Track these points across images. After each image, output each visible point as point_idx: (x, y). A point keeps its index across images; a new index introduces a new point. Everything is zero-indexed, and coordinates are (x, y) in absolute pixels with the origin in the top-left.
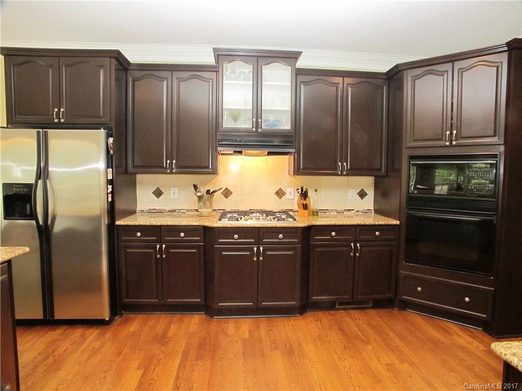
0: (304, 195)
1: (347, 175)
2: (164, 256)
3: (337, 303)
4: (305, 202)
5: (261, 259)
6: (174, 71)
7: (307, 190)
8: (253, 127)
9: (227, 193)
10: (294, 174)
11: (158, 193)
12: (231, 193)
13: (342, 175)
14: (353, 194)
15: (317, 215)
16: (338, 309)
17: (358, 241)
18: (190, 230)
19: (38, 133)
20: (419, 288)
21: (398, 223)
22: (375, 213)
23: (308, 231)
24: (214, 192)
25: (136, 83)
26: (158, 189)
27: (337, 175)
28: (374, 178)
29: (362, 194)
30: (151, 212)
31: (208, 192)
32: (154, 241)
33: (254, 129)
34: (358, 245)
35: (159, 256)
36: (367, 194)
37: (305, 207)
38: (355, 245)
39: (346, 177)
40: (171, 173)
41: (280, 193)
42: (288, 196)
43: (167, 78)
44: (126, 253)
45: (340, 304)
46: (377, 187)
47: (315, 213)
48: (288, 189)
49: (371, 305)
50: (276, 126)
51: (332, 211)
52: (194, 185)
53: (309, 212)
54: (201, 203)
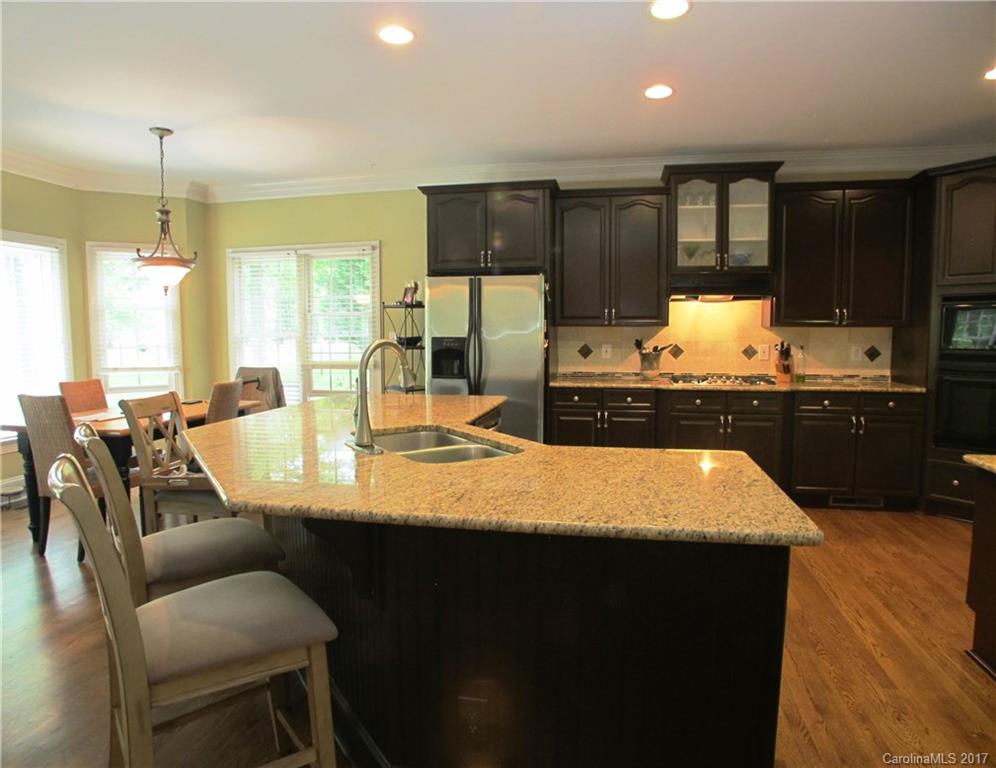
0: (785, 353)
1: (847, 326)
2: (606, 426)
3: (831, 497)
4: (786, 363)
5: (729, 430)
6: (614, 196)
7: (789, 346)
8: (717, 264)
9: (677, 352)
10: (771, 325)
11: (585, 352)
12: (682, 351)
13: (840, 325)
14: (856, 353)
15: (803, 381)
16: (833, 508)
17: (863, 415)
18: (638, 394)
19: (471, 280)
20: (956, 482)
21: (924, 390)
22: (892, 380)
23: (791, 397)
24: (663, 349)
25: (565, 214)
26: (585, 347)
27: (833, 325)
28: (891, 329)
29: (872, 354)
30: (575, 376)
31: (655, 349)
32: (594, 408)
33: (718, 268)
34: (862, 419)
35: (599, 426)
36: (879, 354)
37: (787, 369)
38: (858, 420)
39: (847, 329)
40: (610, 324)
41: (749, 352)
42: (759, 356)
43: (603, 206)
44: (559, 420)
45: (835, 500)
46: (896, 341)
47: (801, 378)
48: (760, 346)
49: (882, 505)
50: (748, 262)
51: (824, 377)
52: (637, 341)
53: (792, 376)
54: (646, 364)
